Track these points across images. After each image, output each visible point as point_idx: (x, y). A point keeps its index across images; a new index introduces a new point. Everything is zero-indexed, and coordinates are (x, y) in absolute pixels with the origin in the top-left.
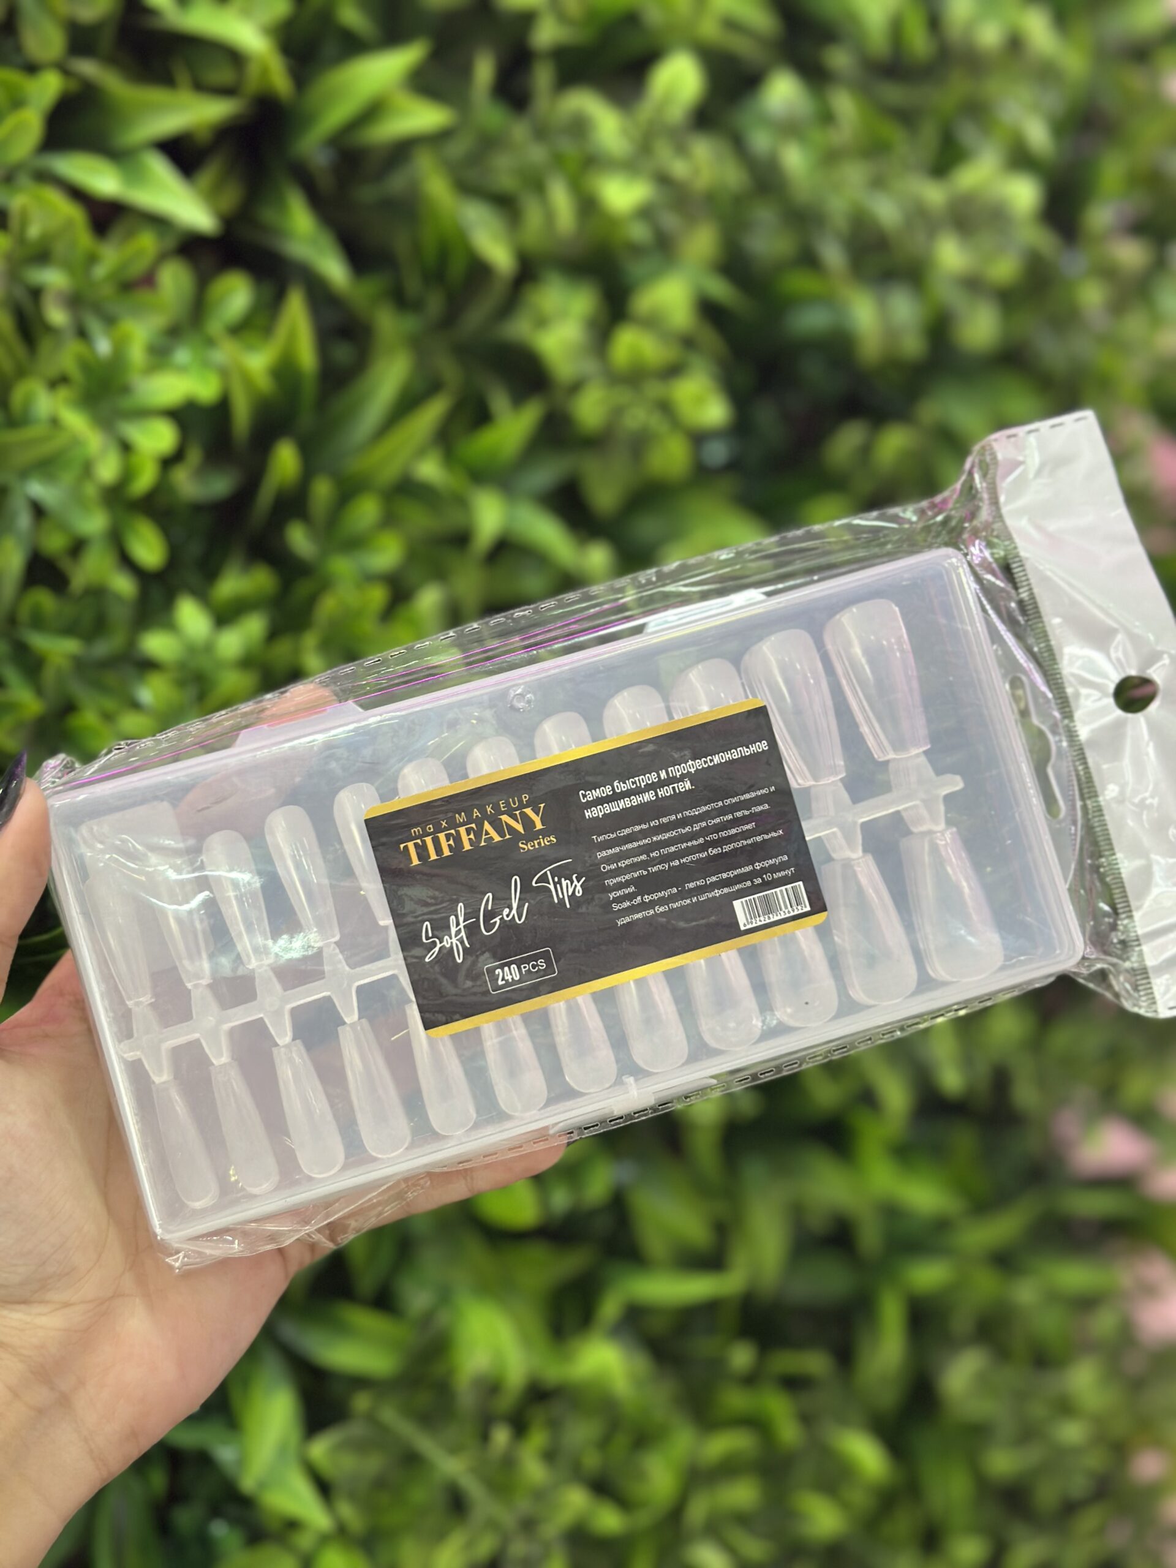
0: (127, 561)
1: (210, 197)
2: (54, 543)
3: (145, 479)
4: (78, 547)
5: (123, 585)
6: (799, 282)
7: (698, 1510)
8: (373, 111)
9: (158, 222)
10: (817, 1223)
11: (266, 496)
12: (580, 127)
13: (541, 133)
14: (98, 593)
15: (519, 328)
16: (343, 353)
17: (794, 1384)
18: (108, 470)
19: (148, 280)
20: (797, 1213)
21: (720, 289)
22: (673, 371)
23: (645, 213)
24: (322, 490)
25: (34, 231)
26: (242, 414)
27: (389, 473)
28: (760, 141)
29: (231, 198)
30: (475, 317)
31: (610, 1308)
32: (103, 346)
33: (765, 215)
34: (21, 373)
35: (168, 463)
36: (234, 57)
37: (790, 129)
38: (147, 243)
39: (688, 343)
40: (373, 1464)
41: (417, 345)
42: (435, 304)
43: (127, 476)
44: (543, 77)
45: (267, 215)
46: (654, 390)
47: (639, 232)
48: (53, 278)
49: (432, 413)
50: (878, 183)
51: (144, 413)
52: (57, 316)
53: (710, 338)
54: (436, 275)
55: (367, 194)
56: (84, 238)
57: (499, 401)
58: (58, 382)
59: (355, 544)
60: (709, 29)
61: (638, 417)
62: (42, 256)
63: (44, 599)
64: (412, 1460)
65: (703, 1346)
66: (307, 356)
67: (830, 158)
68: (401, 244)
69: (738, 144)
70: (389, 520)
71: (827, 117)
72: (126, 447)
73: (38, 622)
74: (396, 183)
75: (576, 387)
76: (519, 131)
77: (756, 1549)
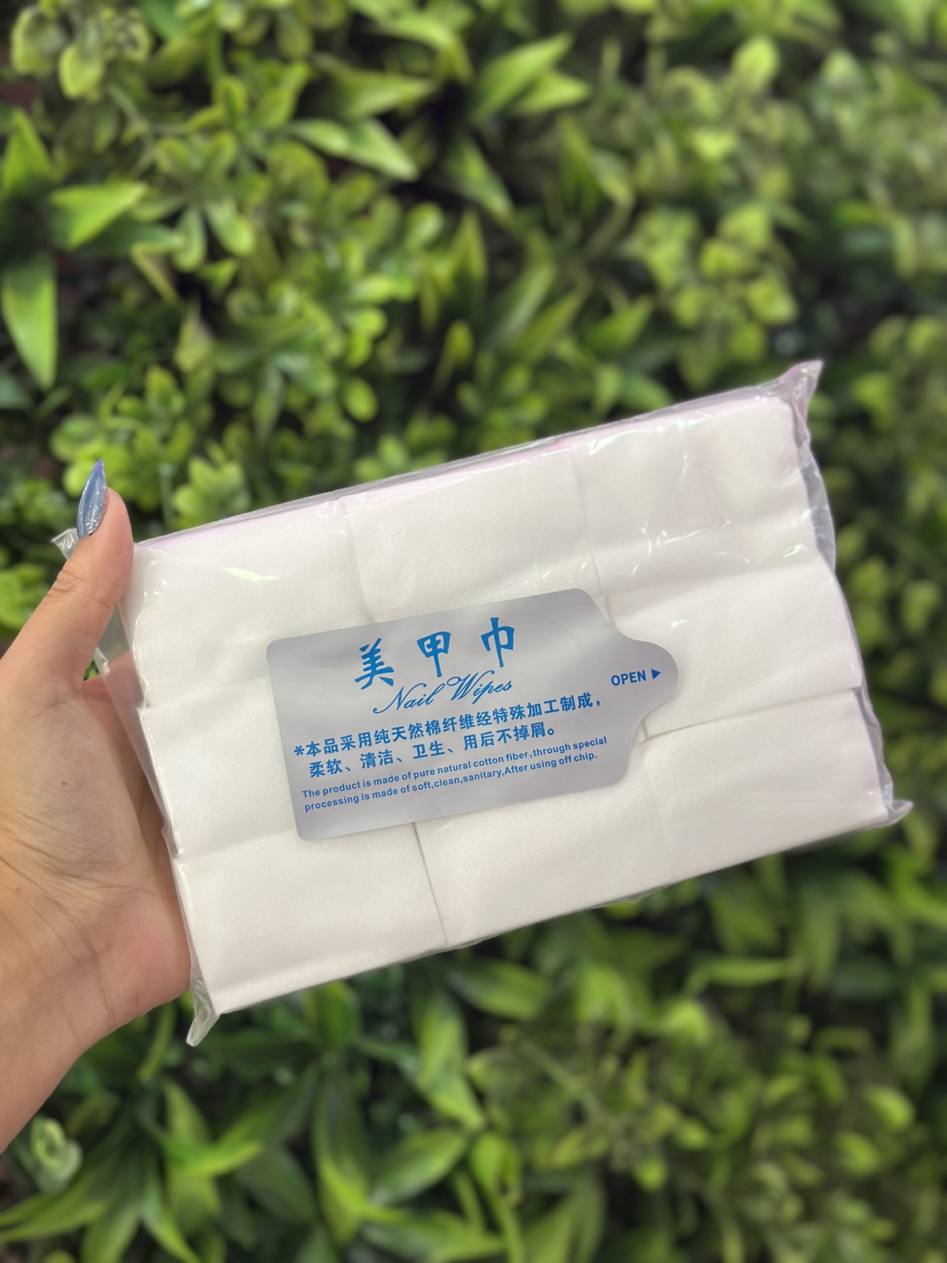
0: (346, 415)
1: (412, 153)
2: (296, 401)
3: (360, 351)
4: (313, 403)
5: (344, 430)
6: (853, 212)
7: (763, 1139)
8: (529, 88)
9: (374, 172)
10: (860, 934)
11: (445, 369)
12: (683, 97)
13: (653, 102)
14: (326, 438)
15: (635, 247)
16: (503, 269)
17: (841, 1055)
18: (334, 347)
19: (365, 211)
20: (844, 925)
21: (791, 218)
22: (750, 276)
23: (731, 160)
24: (486, 364)
25: (287, 176)
26: (430, 309)
27: (536, 351)
28: (823, 106)
29: (426, 154)
30: (601, 240)
31: (697, 979)
32: (332, 259)
33: (826, 160)
34: (276, 276)
35: (377, 340)
36: (428, 50)
37: (843, 95)
38: (364, 186)
39: (764, 257)
40: (517, 1079)
41: (560, 261)
42: (572, 231)
43: (348, 350)
44: (655, 61)
45: (452, 166)
46: (734, 290)
47: (726, 175)
48: (299, 212)
49: (568, 307)
50: (913, 135)
51: (360, 306)
52: (301, 236)
53: (781, 253)
54: (573, 207)
55: (524, 151)
56: (319, 183)
57: (618, 299)
58: (301, 284)
59: (509, 403)
60: (784, 24)
61: (724, 310)
62: (290, 194)
63: (288, 440)
64: (544, 1081)
65: (770, 1021)
66: (477, 264)
67: (876, 117)
68: (547, 187)
69: (807, 109)
70: (535, 386)
71: (873, 87)
72: (346, 331)
73: (285, 455)
74: (546, 144)
75: (677, 290)
76: (636, 102)
77: (808, 1174)
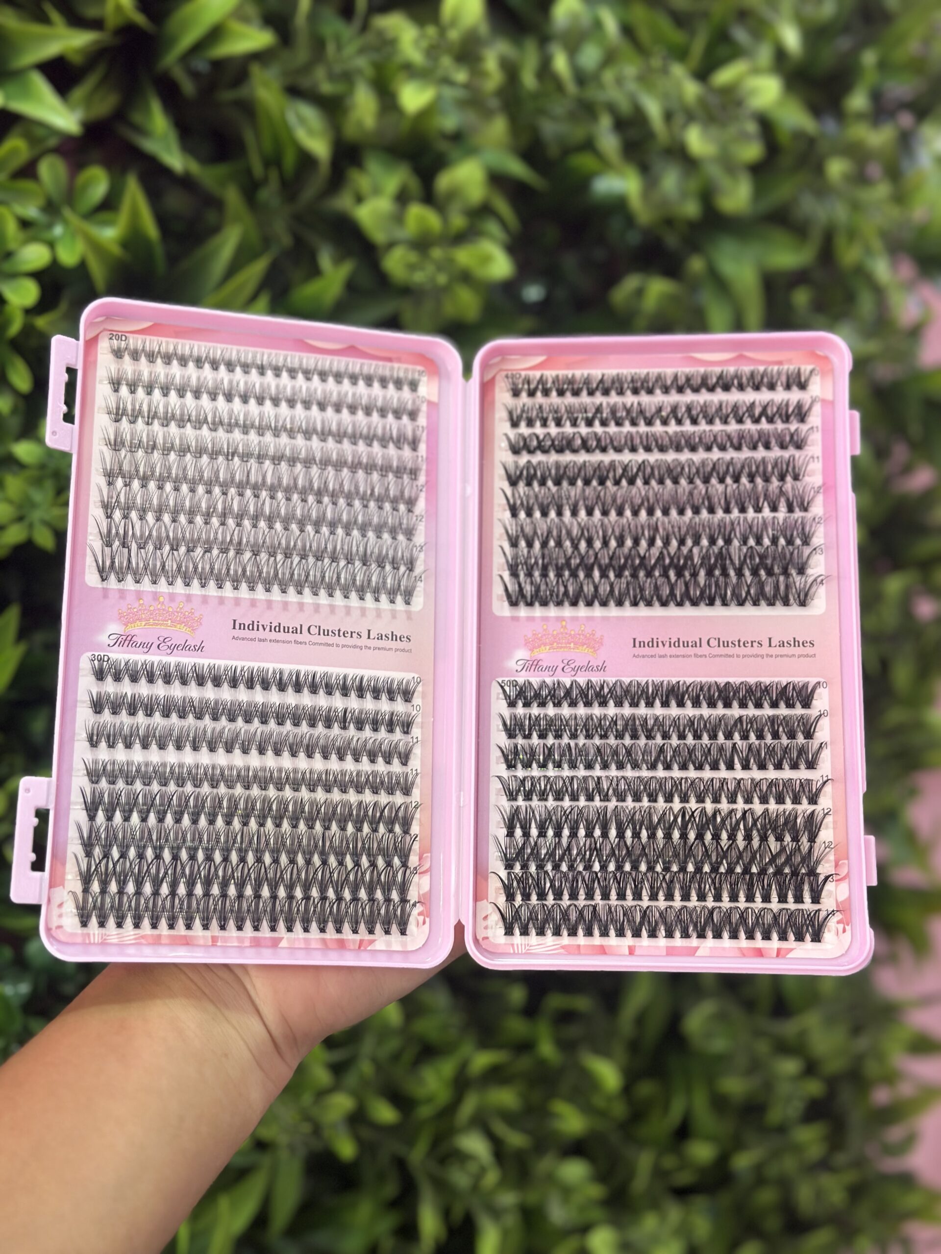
3: (16, 326)
7: (469, 1106)
8: (216, 34)
15: (343, 202)
17: (563, 1018)
19: (28, 171)
21: (517, 168)
22: (461, 237)
46: (439, 252)
54: (273, 161)
68: (248, 136)
77: (516, 1139)
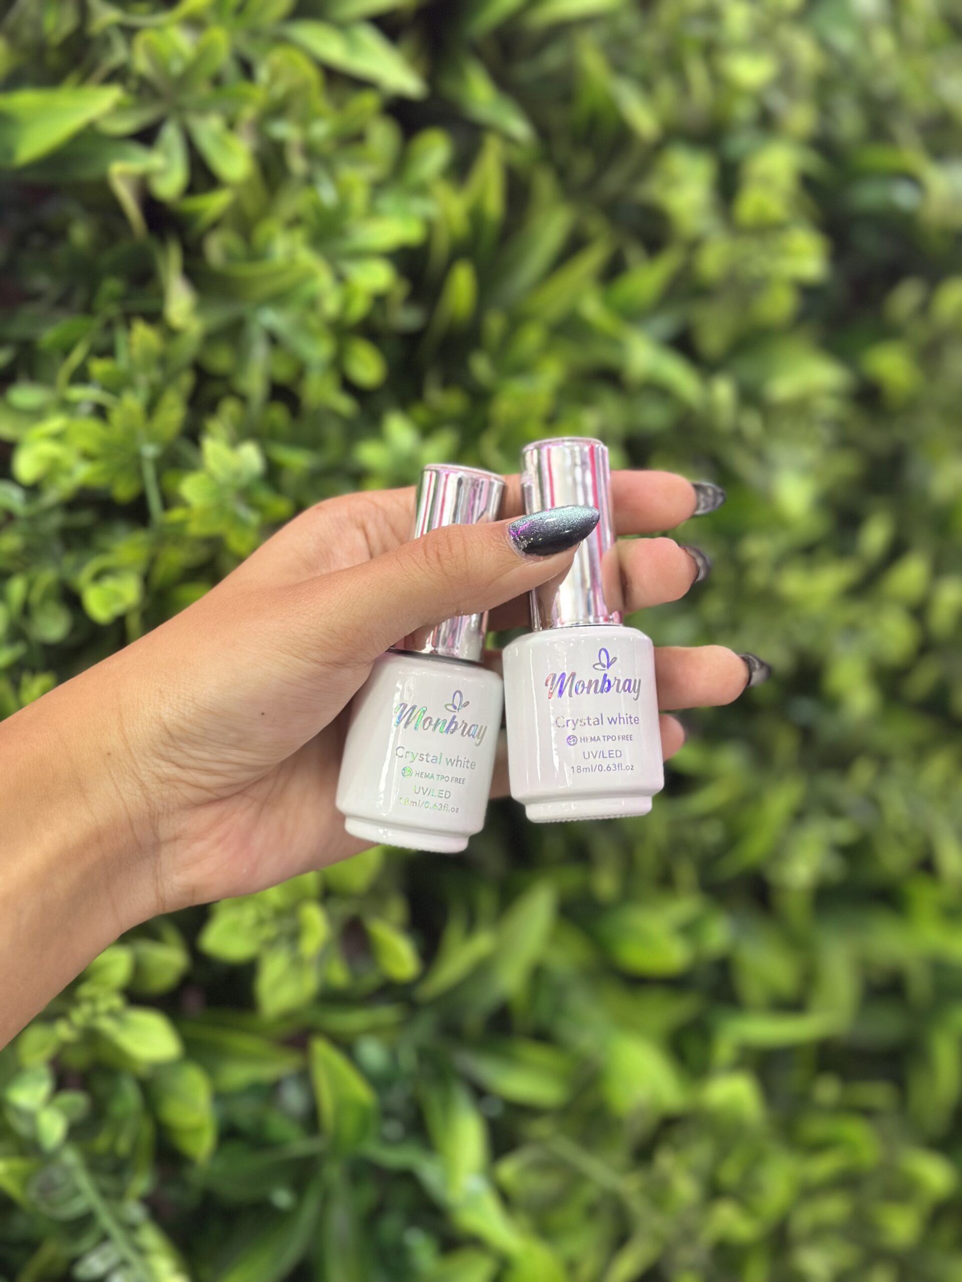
0: (349, 386)
2: (285, 371)
4: (301, 371)
5: (344, 404)
6: (876, 157)
10: (879, 975)
14: (321, 413)
18: (331, 305)
24: (495, 323)
25: (281, 88)
27: (554, 309)
28: (840, 38)
30: (613, 181)
32: (327, 195)
34: (263, 214)
35: (382, 298)
38: (368, 102)
40: (551, 1184)
42: (583, 166)
43: (346, 306)
47: (744, 111)
48: (290, 132)
49: (593, 259)
51: (362, 255)
52: (297, 164)
53: (807, 201)
56: (316, 98)
57: (634, 254)
58: (294, 222)
59: (523, 368)
62: (282, 111)
63: (281, 416)
64: (575, 1177)
66: (494, 204)
70: (551, 345)
73: (273, 435)
74: (553, 59)
75: (698, 243)
